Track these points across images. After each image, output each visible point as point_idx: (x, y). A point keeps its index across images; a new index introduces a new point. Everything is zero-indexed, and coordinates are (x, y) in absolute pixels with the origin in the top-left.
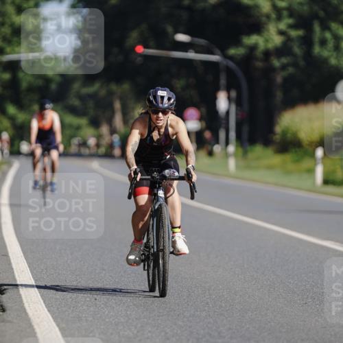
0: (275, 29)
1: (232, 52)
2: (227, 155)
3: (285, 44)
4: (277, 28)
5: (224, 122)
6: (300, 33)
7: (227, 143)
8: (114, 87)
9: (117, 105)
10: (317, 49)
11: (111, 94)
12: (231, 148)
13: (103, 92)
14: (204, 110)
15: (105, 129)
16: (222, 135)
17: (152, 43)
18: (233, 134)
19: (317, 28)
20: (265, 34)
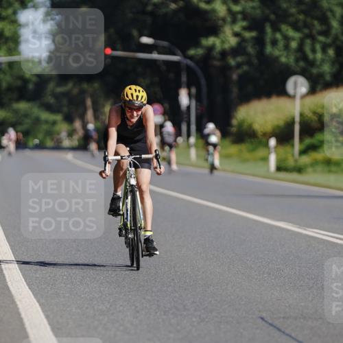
0: (231, 31)
1: (192, 52)
2: (189, 146)
3: (239, 44)
4: (233, 30)
5: (185, 116)
6: (254, 34)
7: (189, 135)
8: (85, 86)
9: (89, 102)
10: (268, 49)
11: (82, 92)
12: (192, 140)
13: (75, 91)
14: (167, 105)
15: (78, 124)
16: (184, 128)
17: (118, 46)
18: (193, 127)
19: (269, 30)
20: (222, 36)
